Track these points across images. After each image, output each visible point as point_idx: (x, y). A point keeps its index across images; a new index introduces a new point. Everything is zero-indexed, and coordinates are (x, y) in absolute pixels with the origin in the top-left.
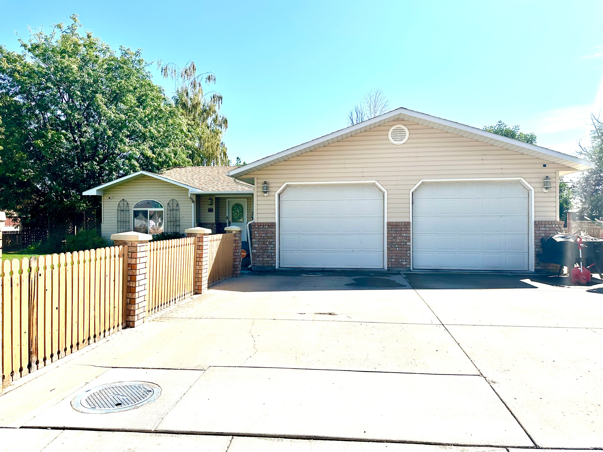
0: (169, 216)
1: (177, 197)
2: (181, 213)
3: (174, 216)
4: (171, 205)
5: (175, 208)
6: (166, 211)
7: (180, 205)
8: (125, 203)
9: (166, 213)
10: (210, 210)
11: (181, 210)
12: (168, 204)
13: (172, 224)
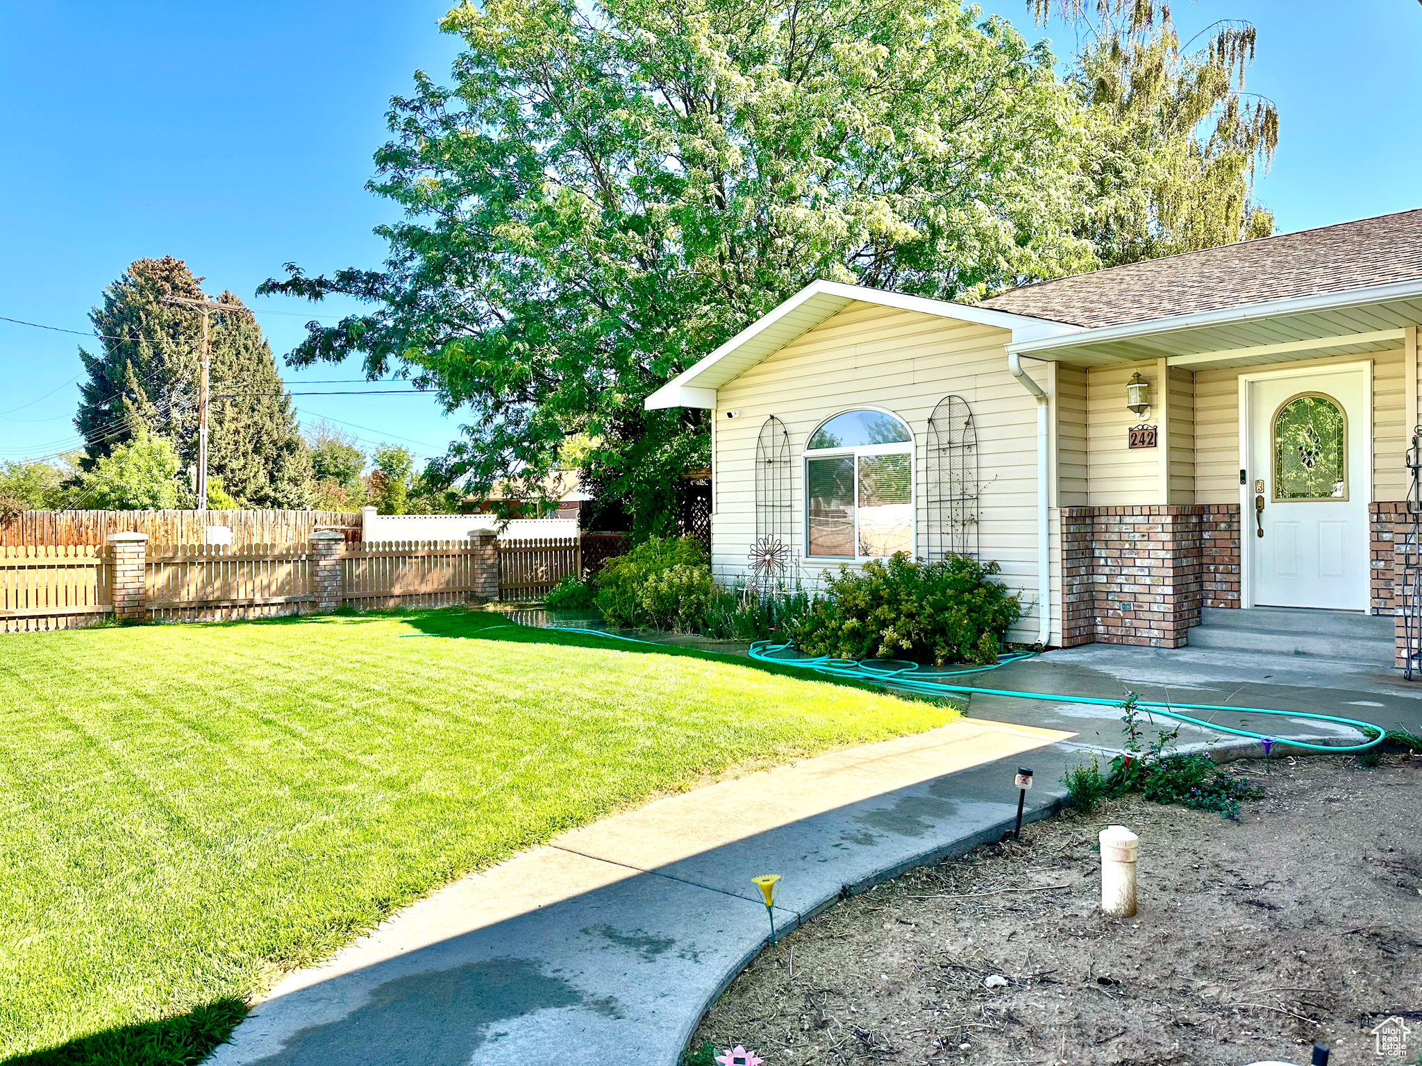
0: (933, 476)
1: (971, 383)
2: (984, 461)
3: (954, 478)
4: (942, 425)
5: (958, 438)
6: (922, 452)
7: (980, 421)
8: (780, 430)
9: (922, 465)
10: (1142, 439)
11: (984, 448)
12: (930, 421)
13: (947, 512)
